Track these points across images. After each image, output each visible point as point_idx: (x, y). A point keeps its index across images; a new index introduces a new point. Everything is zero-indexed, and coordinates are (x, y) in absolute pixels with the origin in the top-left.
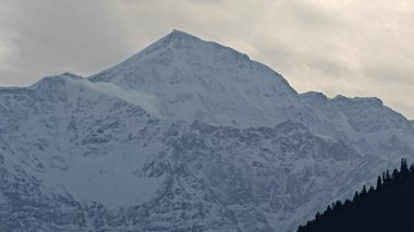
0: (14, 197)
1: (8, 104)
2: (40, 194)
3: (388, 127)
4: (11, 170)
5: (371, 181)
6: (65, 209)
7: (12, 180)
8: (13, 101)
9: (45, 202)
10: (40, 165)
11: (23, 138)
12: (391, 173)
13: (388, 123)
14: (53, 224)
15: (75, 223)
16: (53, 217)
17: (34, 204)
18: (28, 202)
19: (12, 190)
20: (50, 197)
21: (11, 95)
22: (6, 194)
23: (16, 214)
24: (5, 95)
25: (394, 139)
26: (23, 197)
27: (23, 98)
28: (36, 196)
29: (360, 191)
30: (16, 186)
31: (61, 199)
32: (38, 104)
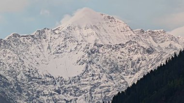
0: (29, 76)
1: (24, 41)
2: (38, 74)
3: (168, 41)
4: (27, 66)
5: (163, 61)
6: (48, 79)
7: (28, 70)
8: (26, 40)
9: (40, 77)
10: (38, 63)
12: (171, 58)
13: (168, 39)
14: (44, 85)
15: (52, 84)
16: (44, 82)
17: (36, 78)
18: (34, 78)
20: (42, 75)
21: (25, 38)
22: (26, 75)
23: (30, 83)
24: (23, 38)
25: (170, 45)
26: (32, 76)
27: (30, 38)
29: (159, 65)
30: (29, 72)
31: (47, 76)
32: (35, 40)
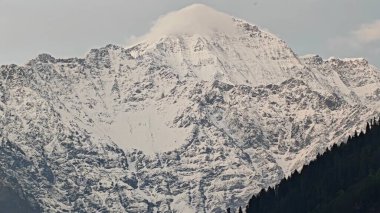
0: (70, 146)
2: (91, 144)
3: (372, 82)
4: (67, 125)
5: (360, 126)
6: (112, 155)
7: (68, 133)
8: (67, 69)
9: (95, 150)
10: (90, 121)
11: (75, 99)
12: (377, 120)
13: (373, 78)
14: (102, 168)
15: (119, 166)
16: (101, 162)
17: (86, 152)
18: (80, 151)
19: (68, 141)
20: (99, 146)
21: (66, 64)
22: (63, 144)
23: (72, 161)
24: (60, 64)
26: (77, 147)
27: (75, 66)
28: (88, 146)
29: (352, 134)
30: (71, 138)
31: (109, 148)
32: (87, 71)
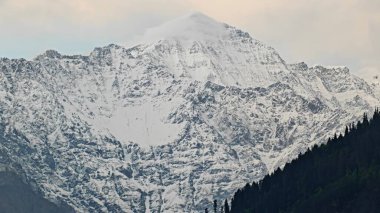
0: (71, 137)
1: (68, 66)
2: (91, 135)
3: (352, 89)
4: (69, 117)
5: (340, 129)
6: (110, 146)
7: (70, 124)
8: (72, 65)
9: (94, 141)
10: (91, 113)
11: (78, 93)
12: (356, 124)
13: (353, 85)
14: (100, 158)
15: (116, 157)
16: (100, 152)
17: (86, 143)
18: (81, 141)
19: (70, 132)
20: (98, 137)
21: (71, 60)
22: (65, 135)
23: (73, 150)
24: (66, 60)
25: (357, 98)
26: (78, 138)
27: (79, 63)
28: (88, 137)
29: (332, 137)
30: (73, 128)
31: (107, 139)
32: (90, 68)
